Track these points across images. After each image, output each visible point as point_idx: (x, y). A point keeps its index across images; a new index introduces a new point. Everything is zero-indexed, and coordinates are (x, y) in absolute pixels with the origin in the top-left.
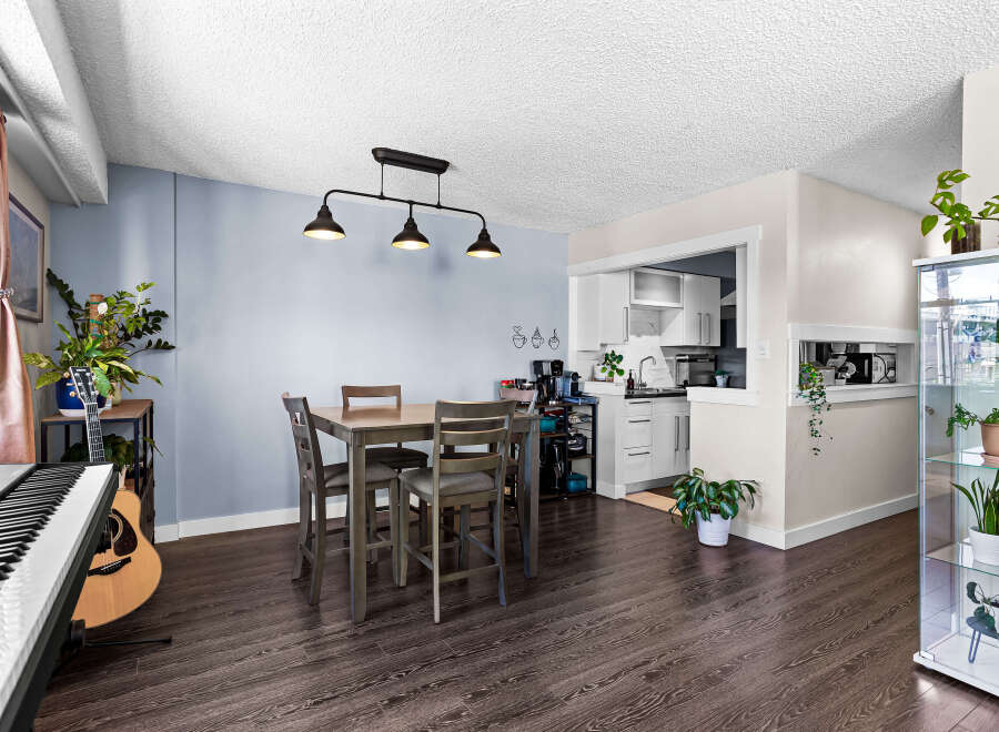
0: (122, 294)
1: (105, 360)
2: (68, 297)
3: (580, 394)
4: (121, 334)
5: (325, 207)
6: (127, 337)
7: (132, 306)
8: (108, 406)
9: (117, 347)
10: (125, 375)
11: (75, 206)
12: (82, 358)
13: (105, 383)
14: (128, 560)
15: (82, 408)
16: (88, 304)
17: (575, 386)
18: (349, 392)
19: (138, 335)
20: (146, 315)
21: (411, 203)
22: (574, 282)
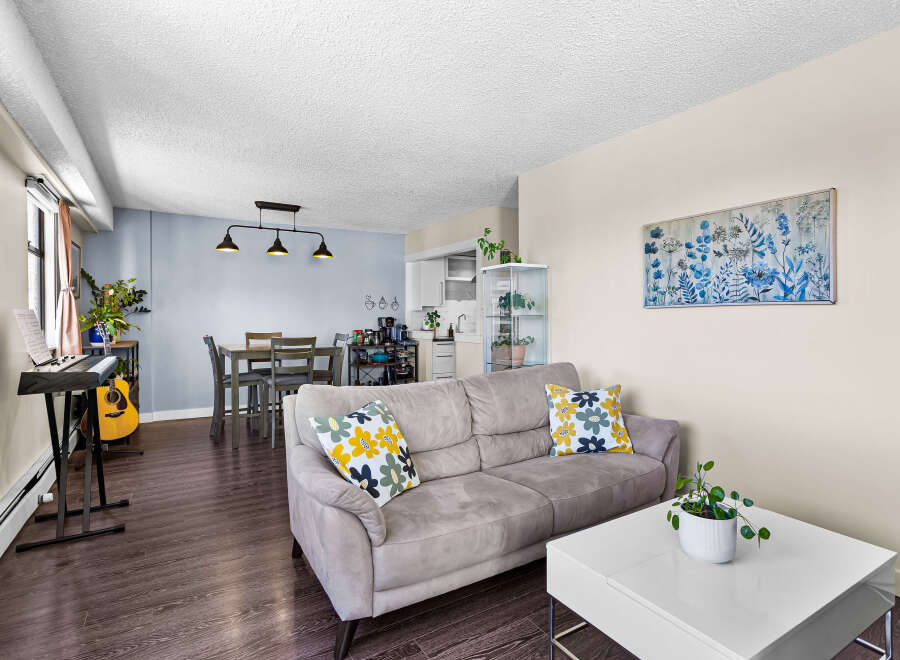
0: (121, 282)
1: (112, 318)
2: (92, 283)
3: (407, 339)
4: (121, 304)
5: (228, 235)
6: (124, 306)
7: (126, 290)
8: (114, 342)
9: (119, 311)
10: (123, 326)
11: (95, 232)
12: (101, 317)
13: (113, 329)
14: (123, 413)
15: (102, 341)
16: (103, 288)
17: (404, 334)
18: (250, 336)
19: (130, 304)
20: (135, 293)
21: (278, 230)
22: (409, 266)
